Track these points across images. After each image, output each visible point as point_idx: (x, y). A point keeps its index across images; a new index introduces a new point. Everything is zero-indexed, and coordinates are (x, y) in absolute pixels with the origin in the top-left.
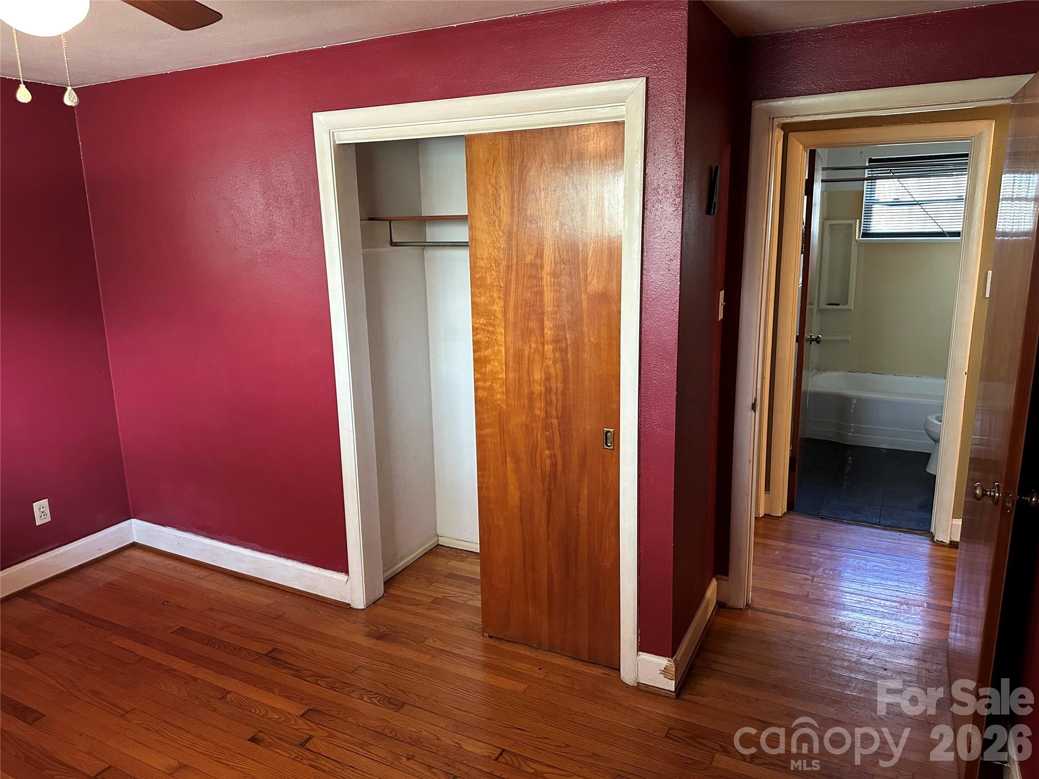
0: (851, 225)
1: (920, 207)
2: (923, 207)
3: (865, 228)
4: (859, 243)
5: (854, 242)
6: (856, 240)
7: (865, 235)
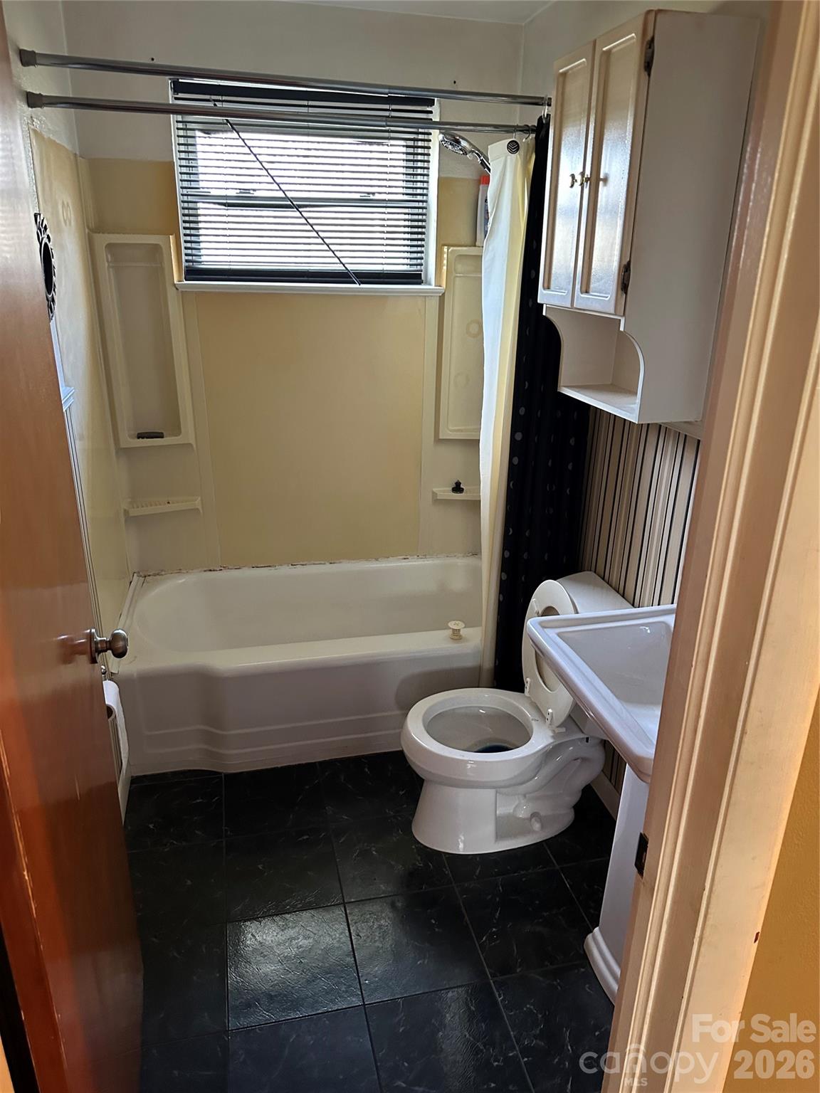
0: (156, 249)
1: (298, 214)
2: (305, 215)
3: (190, 258)
4: (184, 294)
5: (171, 293)
6: (175, 285)
7: (194, 273)
